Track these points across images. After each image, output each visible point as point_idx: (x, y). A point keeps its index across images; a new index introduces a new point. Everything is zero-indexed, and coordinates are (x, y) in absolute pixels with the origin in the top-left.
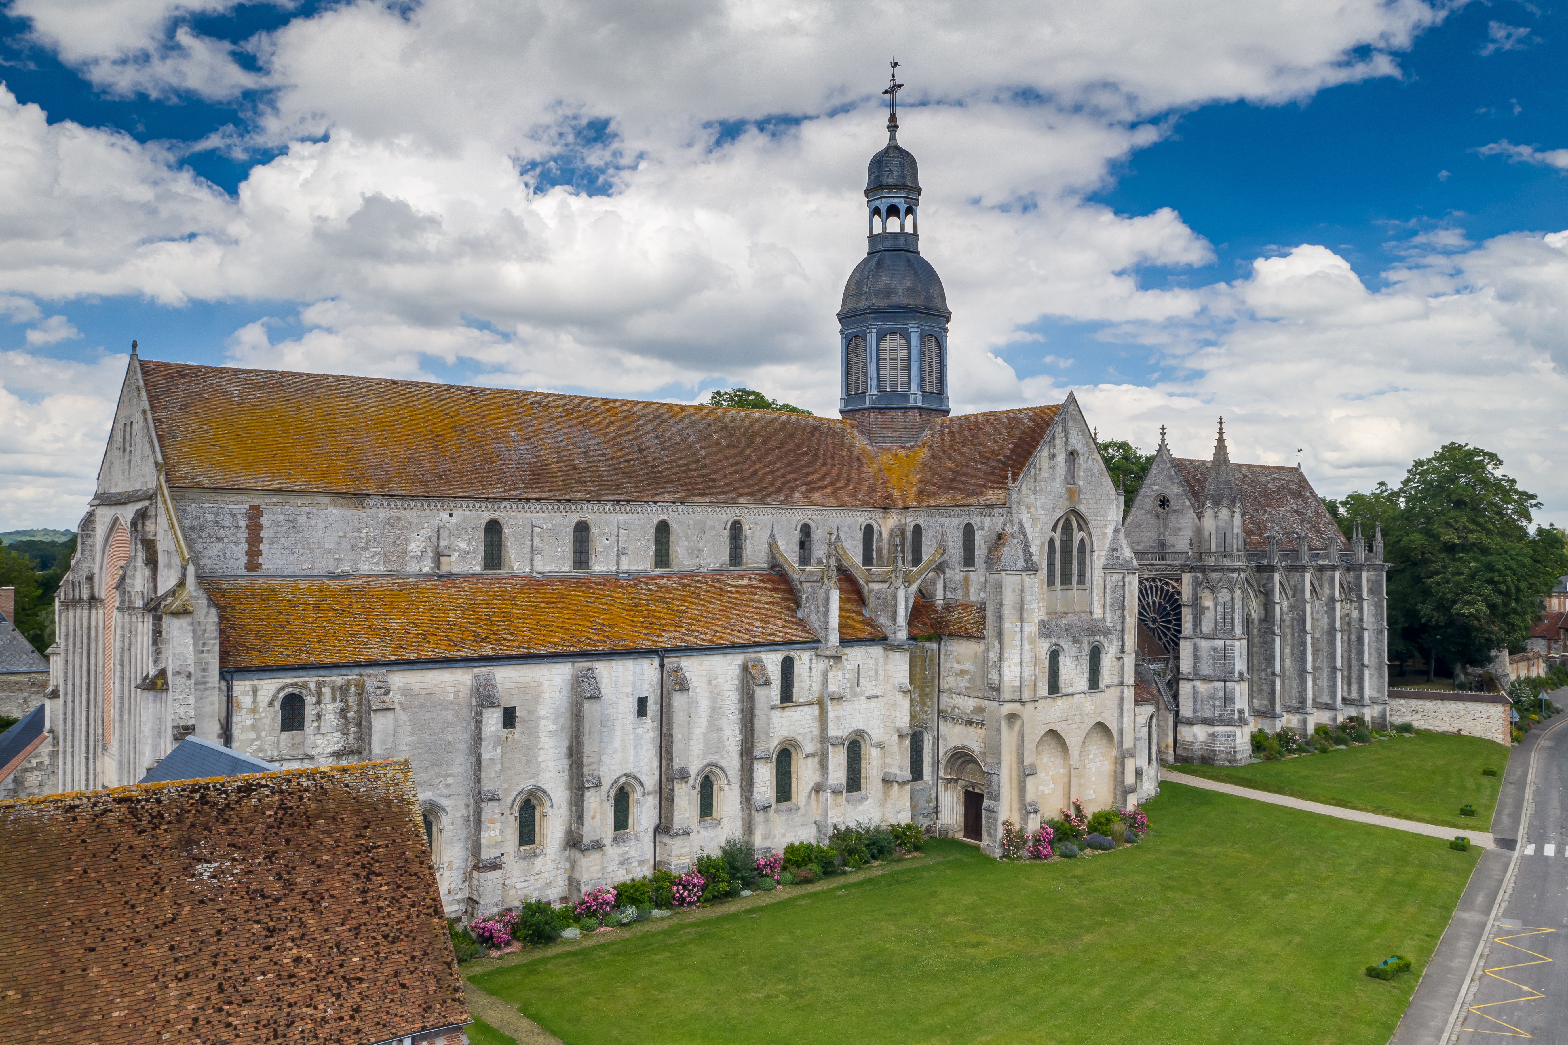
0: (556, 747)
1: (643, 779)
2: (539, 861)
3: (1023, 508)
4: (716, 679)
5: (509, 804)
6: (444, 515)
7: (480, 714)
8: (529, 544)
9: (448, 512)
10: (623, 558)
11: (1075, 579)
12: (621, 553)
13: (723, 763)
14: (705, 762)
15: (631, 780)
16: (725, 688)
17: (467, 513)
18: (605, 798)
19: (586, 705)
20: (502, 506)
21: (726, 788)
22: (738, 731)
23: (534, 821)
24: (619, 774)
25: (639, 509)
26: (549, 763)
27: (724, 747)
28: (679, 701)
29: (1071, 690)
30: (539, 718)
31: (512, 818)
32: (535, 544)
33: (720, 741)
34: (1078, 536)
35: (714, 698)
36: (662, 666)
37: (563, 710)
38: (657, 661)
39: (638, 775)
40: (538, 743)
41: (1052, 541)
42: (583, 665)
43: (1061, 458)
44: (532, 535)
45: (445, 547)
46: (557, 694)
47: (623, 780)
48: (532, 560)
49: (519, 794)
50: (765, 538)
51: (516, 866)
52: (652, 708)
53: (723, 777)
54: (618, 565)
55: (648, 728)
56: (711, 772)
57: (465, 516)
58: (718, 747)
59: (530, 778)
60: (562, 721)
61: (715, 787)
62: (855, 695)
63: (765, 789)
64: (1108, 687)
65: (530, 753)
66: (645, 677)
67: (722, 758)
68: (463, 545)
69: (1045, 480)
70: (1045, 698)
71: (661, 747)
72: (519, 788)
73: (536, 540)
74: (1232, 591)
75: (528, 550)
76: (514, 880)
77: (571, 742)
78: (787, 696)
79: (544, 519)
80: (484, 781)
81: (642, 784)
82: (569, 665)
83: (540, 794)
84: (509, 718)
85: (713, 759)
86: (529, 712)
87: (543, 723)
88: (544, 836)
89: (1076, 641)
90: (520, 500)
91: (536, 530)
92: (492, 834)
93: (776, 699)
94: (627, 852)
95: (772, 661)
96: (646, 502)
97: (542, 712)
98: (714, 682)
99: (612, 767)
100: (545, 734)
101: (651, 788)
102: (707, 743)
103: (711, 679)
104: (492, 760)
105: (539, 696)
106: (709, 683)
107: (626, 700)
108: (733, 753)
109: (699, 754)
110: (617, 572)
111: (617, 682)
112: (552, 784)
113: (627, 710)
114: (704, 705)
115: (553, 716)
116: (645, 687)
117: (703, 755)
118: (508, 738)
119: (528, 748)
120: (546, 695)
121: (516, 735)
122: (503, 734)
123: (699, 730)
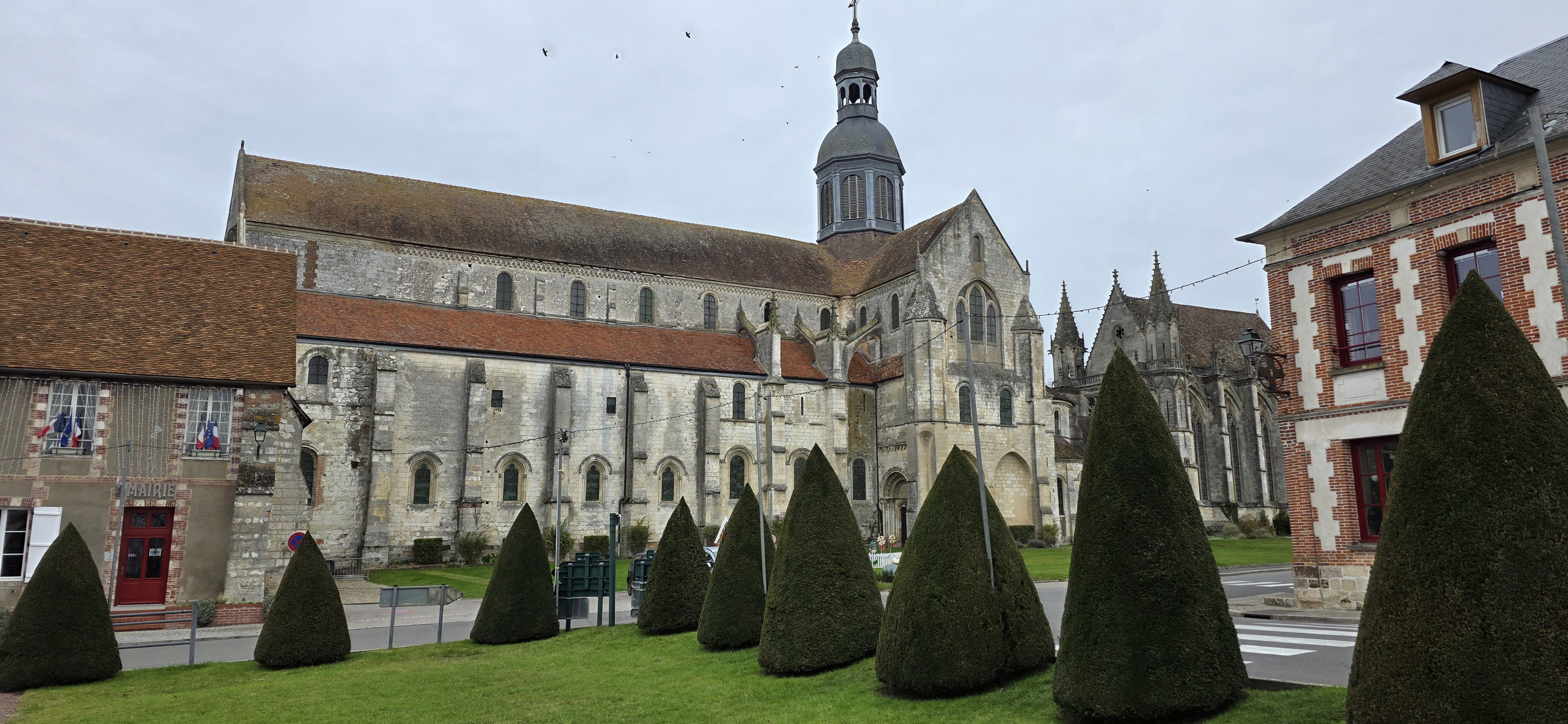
0: (536, 426)
1: (611, 460)
3: (931, 273)
4: (675, 392)
5: (495, 465)
6: (465, 265)
7: (469, 389)
8: (533, 293)
9: (467, 263)
10: (611, 310)
11: (986, 336)
12: (610, 307)
13: (681, 458)
14: (666, 455)
15: (600, 460)
16: (684, 400)
17: (483, 265)
18: (577, 471)
19: (561, 391)
20: (511, 263)
21: (684, 478)
22: (694, 435)
23: (517, 482)
24: (590, 454)
25: (625, 276)
26: (529, 438)
27: (682, 445)
28: (639, 399)
29: (982, 421)
30: (522, 402)
31: (496, 475)
32: (538, 293)
33: (678, 440)
34: (986, 304)
35: (674, 405)
36: (628, 375)
37: (543, 399)
38: (623, 372)
39: (606, 457)
40: (521, 421)
41: (961, 303)
42: (560, 366)
43: (966, 239)
44: (536, 287)
45: (464, 288)
46: (538, 386)
47: (593, 459)
48: (535, 305)
49: (503, 457)
50: (734, 309)
51: (499, 514)
52: (620, 407)
53: (681, 469)
54: (607, 316)
55: (616, 423)
56: (670, 464)
57: (481, 267)
58: (678, 445)
59: (513, 447)
60: (541, 407)
61: (676, 478)
62: (799, 421)
63: (715, 479)
64: (1019, 424)
65: (513, 426)
66: (614, 383)
67: (681, 454)
68: (479, 289)
69: (951, 254)
70: (957, 423)
71: (626, 438)
72: (504, 453)
73: (538, 290)
74: (1173, 391)
75: (533, 297)
76: (497, 524)
77: (548, 424)
78: (739, 415)
79: (546, 276)
80: (469, 438)
81: (609, 465)
82: (549, 365)
83: (521, 459)
84: (497, 399)
85: (673, 453)
86: (513, 396)
87: (525, 406)
88: (523, 493)
89: (986, 382)
90: (526, 259)
91: (539, 283)
92: (475, 479)
93: (730, 415)
94: (595, 517)
95: (726, 385)
96: (632, 271)
97: (525, 398)
98: (673, 394)
99: (584, 448)
100: (526, 414)
101: (618, 469)
102: (667, 440)
103: (671, 392)
104: (477, 423)
105: (522, 386)
106: (669, 394)
107: (597, 398)
108: (691, 452)
109: (661, 447)
110: (607, 321)
111: (589, 384)
112: (532, 454)
113: (598, 406)
114: (665, 412)
115: (534, 402)
116: (614, 391)
117: (665, 450)
118: (494, 414)
119: (512, 424)
120: (528, 385)
121: (502, 413)
122: (491, 409)
123: (660, 430)
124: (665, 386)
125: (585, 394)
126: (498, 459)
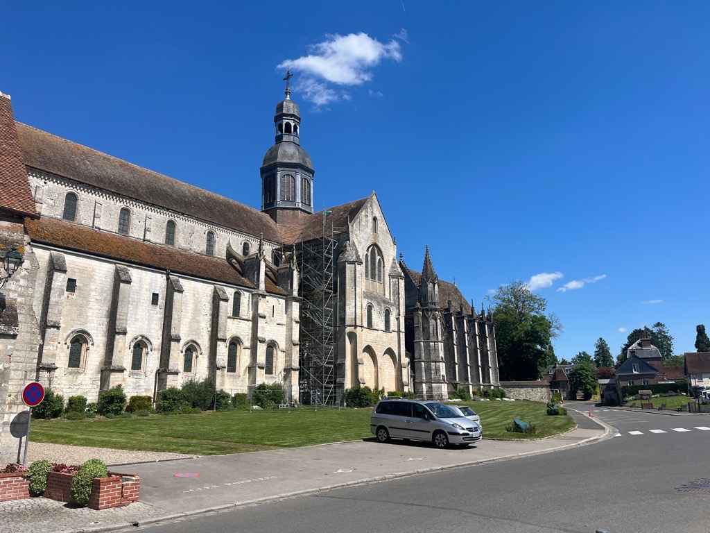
0: (100, 310)
1: (152, 340)
2: (81, 377)
3: (354, 235)
4: (198, 294)
5: (65, 338)
6: (41, 182)
7: (52, 275)
8: (93, 212)
10: (147, 232)
11: (377, 277)
12: (147, 230)
13: (198, 341)
14: (189, 339)
15: (144, 340)
16: (203, 300)
17: (56, 185)
19: (122, 285)
20: (78, 187)
21: (200, 356)
22: (208, 325)
23: (80, 353)
24: (138, 334)
25: (158, 211)
26: (94, 318)
27: (200, 332)
28: (176, 297)
29: (377, 328)
30: (91, 290)
31: (65, 347)
32: (96, 212)
33: (198, 329)
34: (378, 258)
35: (197, 303)
36: (168, 279)
37: (106, 289)
38: (165, 277)
39: (149, 338)
40: (88, 305)
41: (367, 255)
42: (122, 266)
43: (370, 219)
44: (95, 207)
45: (39, 199)
46: (104, 279)
47: (140, 338)
48: (94, 221)
49: (72, 332)
50: (225, 244)
51: (64, 378)
52: (161, 300)
53: (199, 350)
54: (144, 236)
55: (158, 313)
56: (192, 345)
57: (54, 186)
58: (198, 332)
59: (80, 324)
60: (105, 295)
61: (194, 355)
62: (271, 321)
63: (223, 357)
64: (393, 331)
65: (82, 310)
66: (158, 283)
67: (199, 338)
68: (51, 202)
69: (364, 226)
70: (366, 328)
71: (164, 324)
72: (73, 329)
73: (97, 210)
74: (436, 320)
75: (92, 215)
76: (63, 386)
77: (109, 309)
78: (236, 314)
79: (104, 202)
80: (49, 315)
81: (151, 343)
82: (114, 265)
83: (86, 335)
84: (71, 285)
85: (194, 338)
86: (84, 285)
87: (93, 293)
88: (86, 362)
89: (379, 304)
91: (97, 204)
92: (51, 348)
93: (231, 314)
94: (138, 382)
95: (230, 292)
96: (163, 209)
97: (93, 287)
98: (197, 296)
99: (134, 329)
100: (93, 300)
101: (156, 347)
102: (191, 328)
103: (195, 293)
104: (57, 302)
105: (92, 277)
106: (194, 295)
107: (145, 292)
108: (205, 338)
109: (186, 332)
110: (144, 240)
111: (141, 281)
112: (95, 332)
113: (146, 298)
114: (191, 307)
115: (100, 291)
116: (157, 289)
117: (189, 334)
118: (68, 297)
119: (82, 306)
120: (96, 278)
121: (74, 297)
122: (66, 293)
123: (186, 320)
124: (192, 289)
125: (138, 289)
126: (68, 334)
